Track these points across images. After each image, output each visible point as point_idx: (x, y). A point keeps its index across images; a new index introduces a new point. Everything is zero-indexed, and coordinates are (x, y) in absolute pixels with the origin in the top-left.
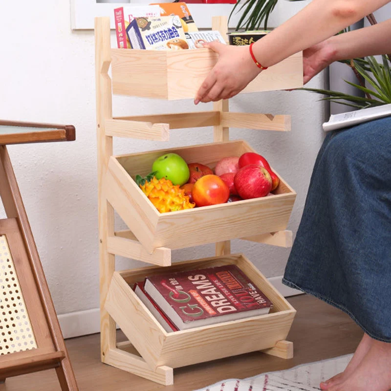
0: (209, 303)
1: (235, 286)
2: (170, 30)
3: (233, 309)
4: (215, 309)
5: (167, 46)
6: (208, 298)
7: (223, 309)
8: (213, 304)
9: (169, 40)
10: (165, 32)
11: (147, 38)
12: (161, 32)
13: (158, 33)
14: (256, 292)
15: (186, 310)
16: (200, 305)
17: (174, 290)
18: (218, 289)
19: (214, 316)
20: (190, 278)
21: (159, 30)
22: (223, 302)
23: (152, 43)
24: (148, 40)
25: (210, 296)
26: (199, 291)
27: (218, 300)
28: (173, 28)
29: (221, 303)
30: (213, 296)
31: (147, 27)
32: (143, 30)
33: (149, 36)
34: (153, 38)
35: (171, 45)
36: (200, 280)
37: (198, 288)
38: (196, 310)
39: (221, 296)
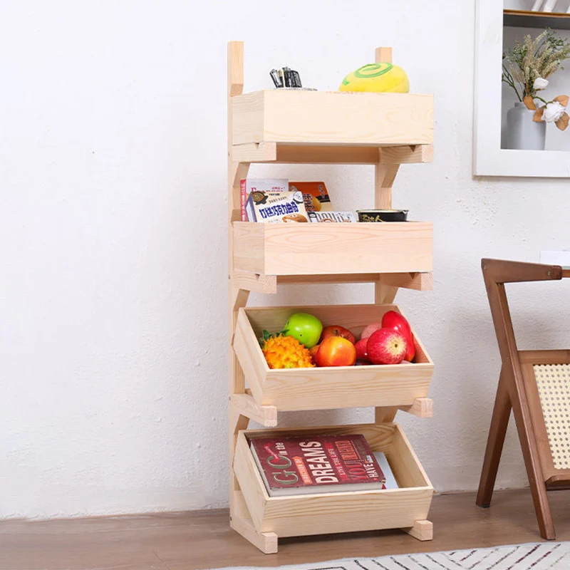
0: (310, 471)
1: (351, 456)
2: (288, 205)
3: (335, 480)
4: (313, 478)
5: (282, 221)
6: (312, 467)
7: (322, 480)
8: (314, 473)
9: (286, 215)
10: (283, 206)
11: (260, 211)
12: (278, 206)
13: (274, 207)
14: (372, 465)
15: (278, 477)
16: (298, 473)
17: (275, 456)
18: (329, 459)
19: (308, 485)
20: (302, 444)
21: (275, 204)
22: (327, 473)
23: (266, 217)
24: (262, 214)
25: (315, 465)
26: (304, 459)
27: (322, 470)
28: (293, 203)
29: (324, 473)
30: (318, 465)
31: (263, 201)
32: (257, 204)
33: (263, 210)
34: (268, 213)
35: (287, 220)
36: (313, 447)
37: (306, 455)
38: (291, 477)
39: (328, 466)
